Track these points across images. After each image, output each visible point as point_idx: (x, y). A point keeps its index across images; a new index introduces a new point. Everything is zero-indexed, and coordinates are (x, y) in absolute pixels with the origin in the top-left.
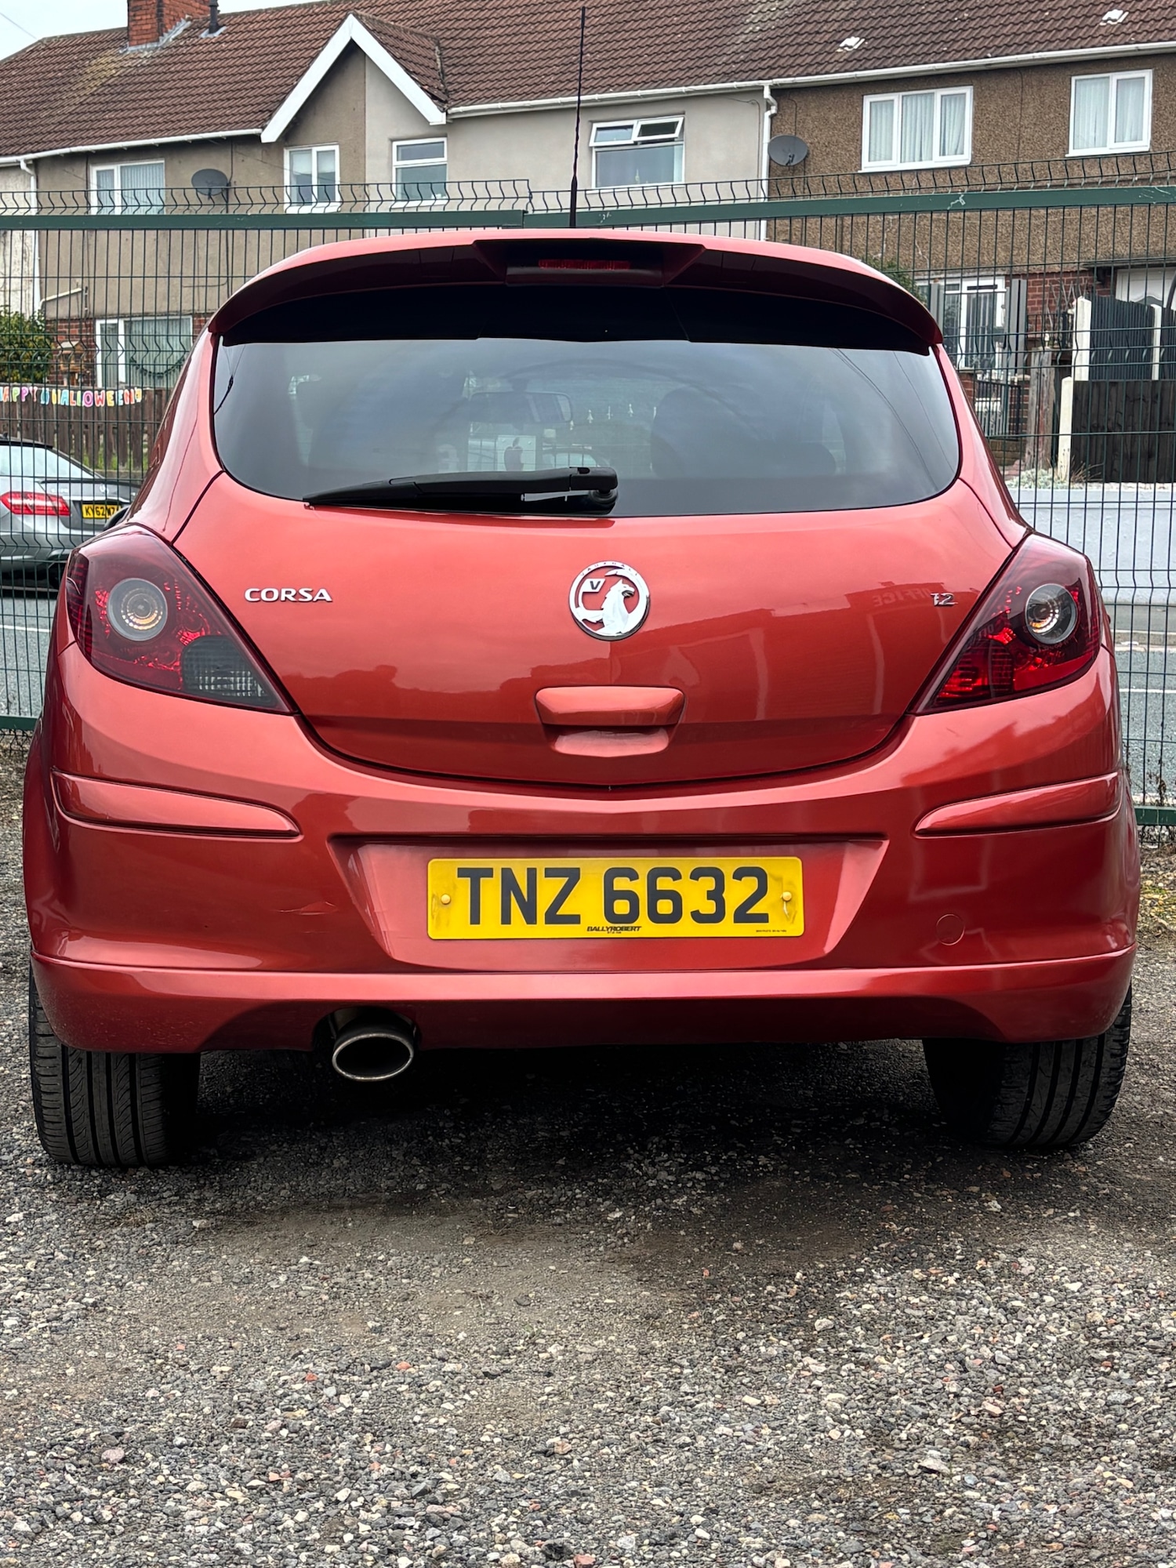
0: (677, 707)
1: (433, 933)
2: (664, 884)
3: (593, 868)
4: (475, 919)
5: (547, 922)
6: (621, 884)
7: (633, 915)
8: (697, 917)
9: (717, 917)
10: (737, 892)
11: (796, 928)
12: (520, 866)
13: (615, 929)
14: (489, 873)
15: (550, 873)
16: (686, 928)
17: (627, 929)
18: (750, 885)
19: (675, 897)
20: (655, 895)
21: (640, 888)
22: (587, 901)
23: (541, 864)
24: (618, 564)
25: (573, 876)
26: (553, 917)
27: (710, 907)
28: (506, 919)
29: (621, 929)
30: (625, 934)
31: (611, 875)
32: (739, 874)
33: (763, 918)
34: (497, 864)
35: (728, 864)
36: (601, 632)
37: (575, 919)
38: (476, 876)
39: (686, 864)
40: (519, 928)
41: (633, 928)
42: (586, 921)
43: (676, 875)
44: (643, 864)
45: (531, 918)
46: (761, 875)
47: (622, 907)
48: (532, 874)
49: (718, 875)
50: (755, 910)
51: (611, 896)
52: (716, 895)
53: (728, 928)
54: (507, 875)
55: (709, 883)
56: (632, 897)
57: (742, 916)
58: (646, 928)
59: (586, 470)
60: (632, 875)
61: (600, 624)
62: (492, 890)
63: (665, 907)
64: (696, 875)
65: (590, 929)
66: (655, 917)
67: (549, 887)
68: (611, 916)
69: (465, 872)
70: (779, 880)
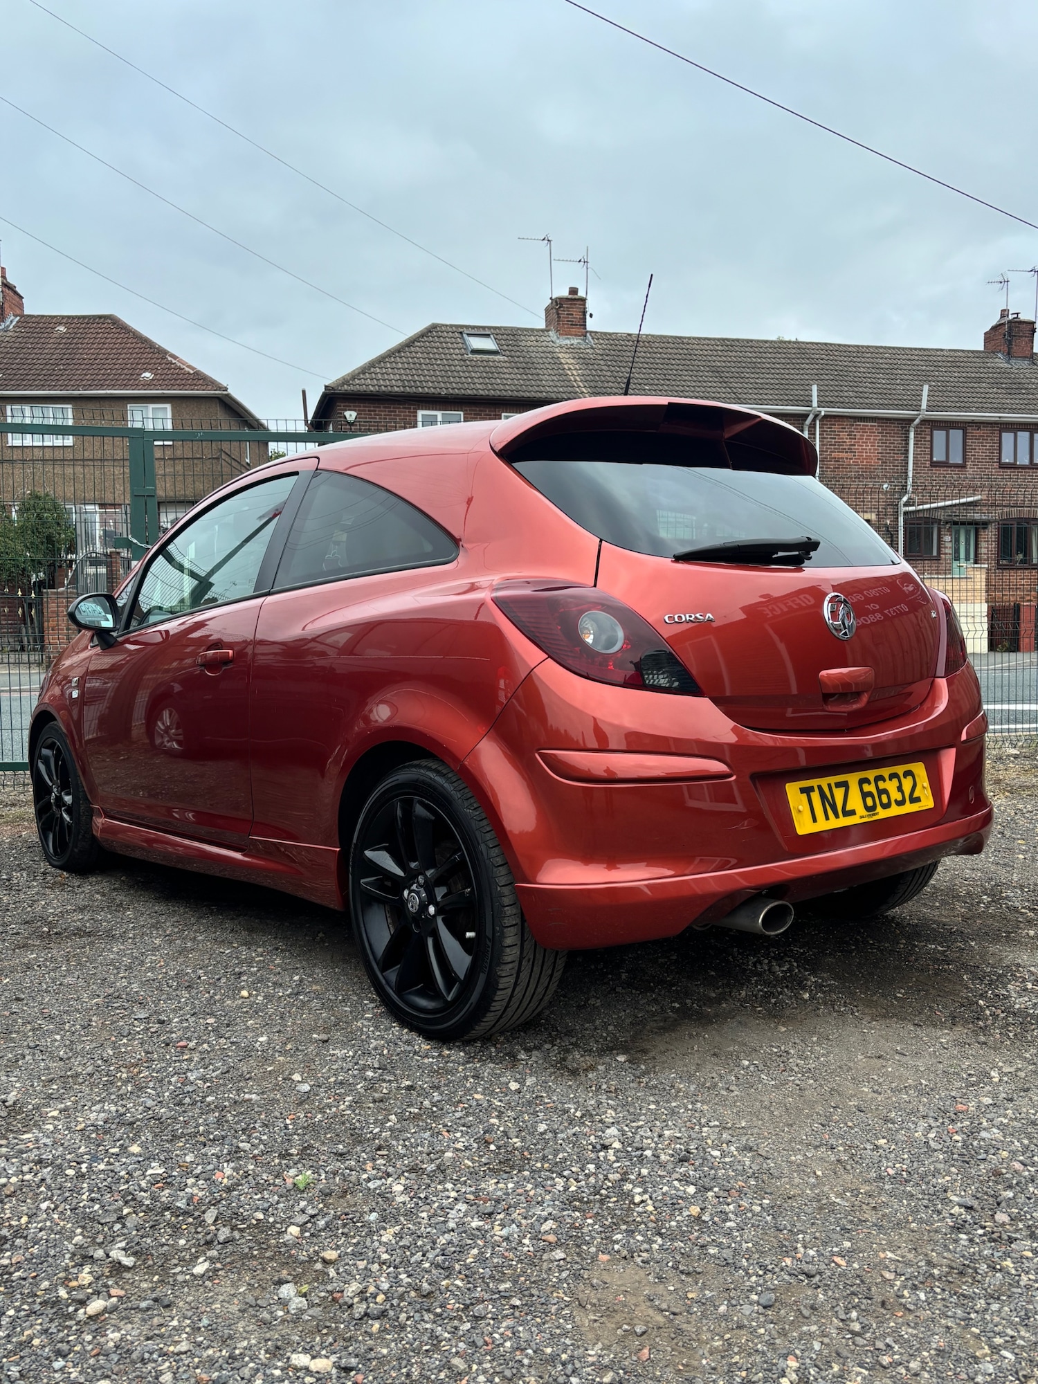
1: (799, 832)
2: (880, 785)
3: (853, 779)
4: (815, 820)
5: (844, 817)
6: (866, 788)
9: (903, 802)
11: (931, 803)
12: (824, 782)
14: (812, 789)
15: (838, 785)
16: (895, 811)
17: (874, 815)
22: (855, 802)
23: (833, 780)
25: (845, 785)
26: (846, 813)
27: (899, 798)
28: (827, 818)
29: (872, 816)
30: (874, 819)
33: (918, 799)
34: (813, 783)
35: (900, 770)
37: (853, 813)
38: (807, 791)
39: (885, 772)
41: (876, 814)
42: (858, 813)
44: (871, 774)
45: (837, 816)
46: (912, 774)
47: (869, 802)
48: (829, 785)
49: (898, 777)
50: (915, 795)
51: (865, 795)
52: (900, 789)
53: (909, 807)
54: (820, 787)
55: (895, 781)
56: (870, 794)
58: (880, 813)
62: (815, 796)
63: (884, 799)
64: (891, 778)
65: (861, 817)
67: (839, 794)
68: (868, 809)
69: (803, 790)
70: (919, 776)
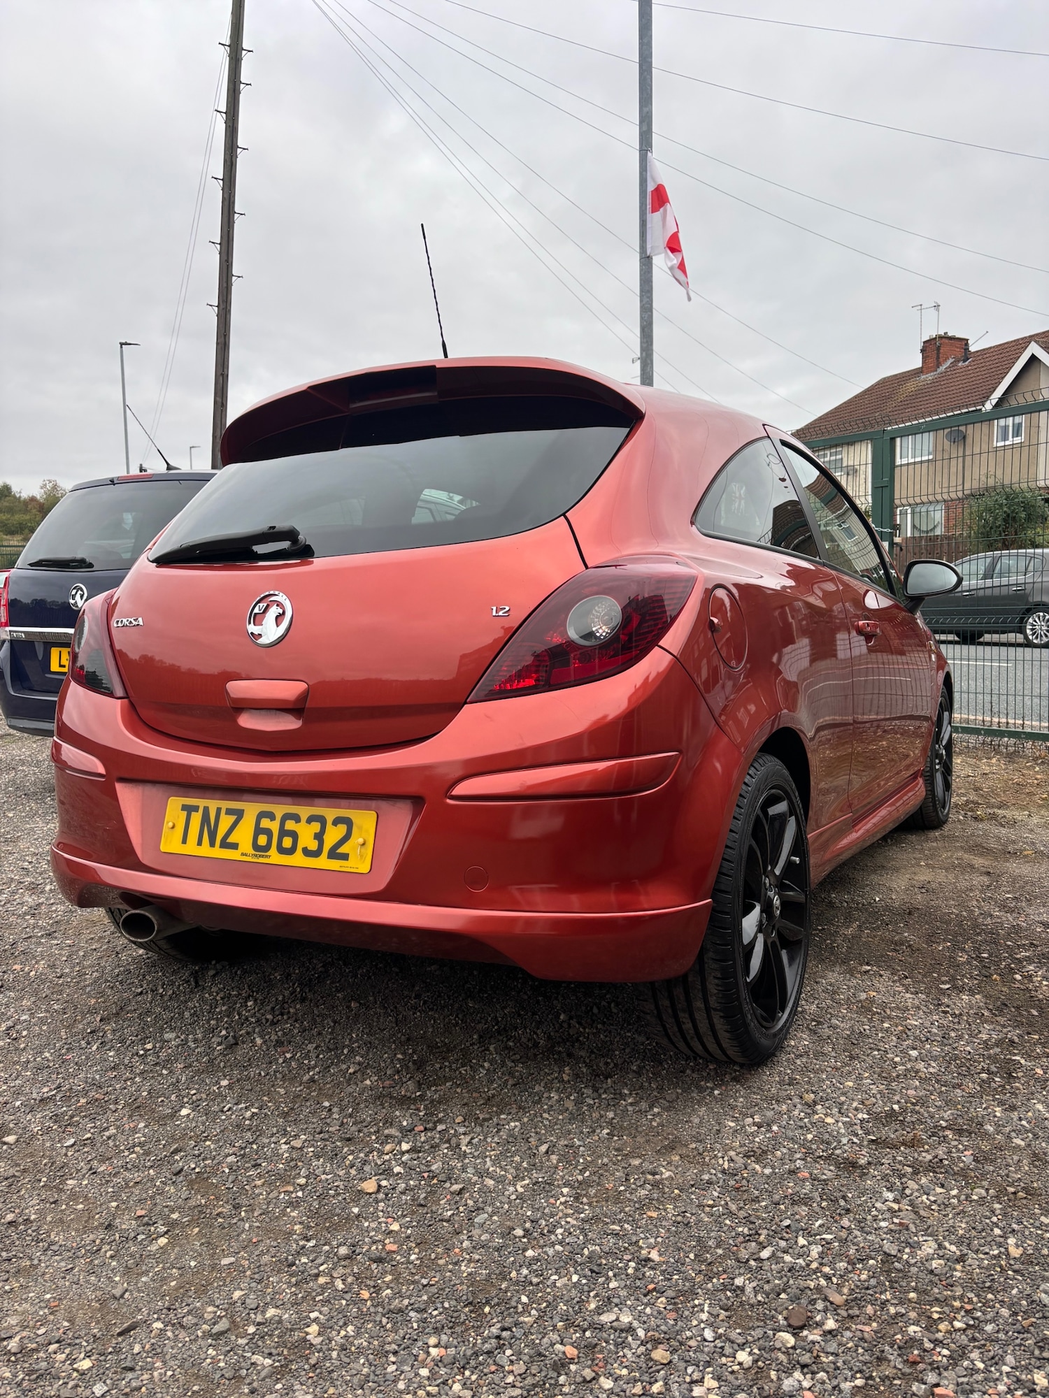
0: (304, 697)
1: (163, 848)
2: (290, 825)
3: (251, 809)
4: (184, 841)
5: (220, 847)
6: (265, 823)
7: (267, 848)
8: (307, 852)
9: (316, 854)
10: (333, 835)
11: (365, 868)
12: (213, 805)
13: (256, 856)
14: (196, 809)
15: (229, 812)
16: (298, 860)
17: (263, 856)
18: (342, 829)
19: (294, 835)
20: (283, 833)
21: (274, 826)
22: (243, 835)
23: (226, 805)
24: (277, 593)
25: (239, 814)
26: (225, 845)
27: (313, 846)
28: (200, 843)
29: (260, 856)
30: (261, 860)
31: (261, 815)
32: (336, 822)
33: (345, 857)
34: (201, 803)
35: (330, 814)
36: (261, 641)
37: (234, 846)
38: (189, 809)
39: (305, 811)
40: (205, 850)
41: (267, 856)
42: (242, 849)
43: (297, 819)
44: (280, 810)
45: (212, 844)
46: (348, 822)
47: (262, 840)
48: (219, 810)
49: (322, 820)
50: (341, 850)
51: (258, 831)
52: (319, 837)
53: (323, 862)
54: (206, 810)
55: (316, 827)
56: (268, 833)
57: (333, 854)
58: (274, 857)
59: (274, 527)
60: (271, 816)
61: (260, 635)
62: (196, 818)
63: (287, 842)
64: (311, 820)
65: (243, 854)
66: (282, 850)
67: (226, 822)
68: (255, 846)
69: (184, 808)
70: (360, 828)
